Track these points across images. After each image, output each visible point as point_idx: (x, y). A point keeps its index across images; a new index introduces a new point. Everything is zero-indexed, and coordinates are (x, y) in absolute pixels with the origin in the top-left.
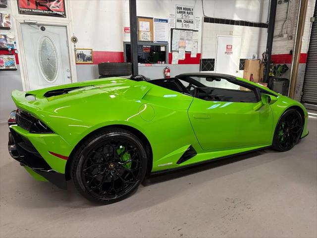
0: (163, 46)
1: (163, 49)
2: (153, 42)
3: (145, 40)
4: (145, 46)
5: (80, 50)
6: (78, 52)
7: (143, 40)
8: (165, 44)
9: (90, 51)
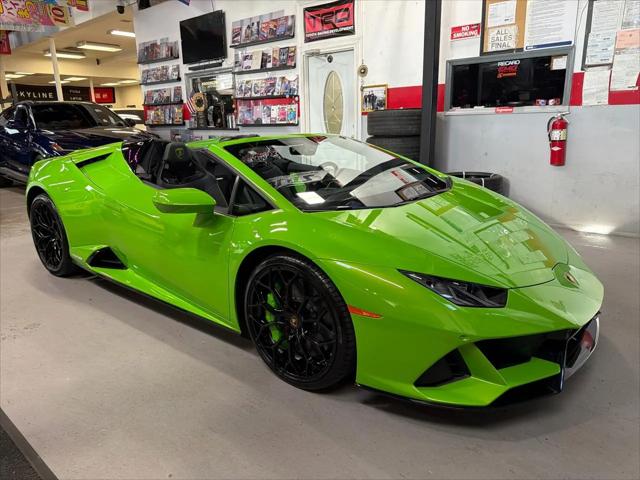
0: (560, 56)
1: (558, 64)
2: (521, 49)
3: (500, 49)
4: (502, 64)
5: (368, 89)
6: (367, 92)
7: (494, 49)
8: (565, 49)
9: (384, 88)
